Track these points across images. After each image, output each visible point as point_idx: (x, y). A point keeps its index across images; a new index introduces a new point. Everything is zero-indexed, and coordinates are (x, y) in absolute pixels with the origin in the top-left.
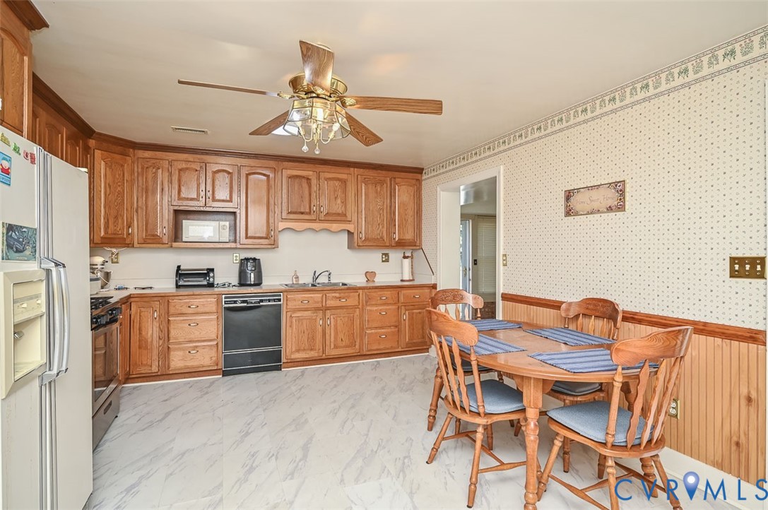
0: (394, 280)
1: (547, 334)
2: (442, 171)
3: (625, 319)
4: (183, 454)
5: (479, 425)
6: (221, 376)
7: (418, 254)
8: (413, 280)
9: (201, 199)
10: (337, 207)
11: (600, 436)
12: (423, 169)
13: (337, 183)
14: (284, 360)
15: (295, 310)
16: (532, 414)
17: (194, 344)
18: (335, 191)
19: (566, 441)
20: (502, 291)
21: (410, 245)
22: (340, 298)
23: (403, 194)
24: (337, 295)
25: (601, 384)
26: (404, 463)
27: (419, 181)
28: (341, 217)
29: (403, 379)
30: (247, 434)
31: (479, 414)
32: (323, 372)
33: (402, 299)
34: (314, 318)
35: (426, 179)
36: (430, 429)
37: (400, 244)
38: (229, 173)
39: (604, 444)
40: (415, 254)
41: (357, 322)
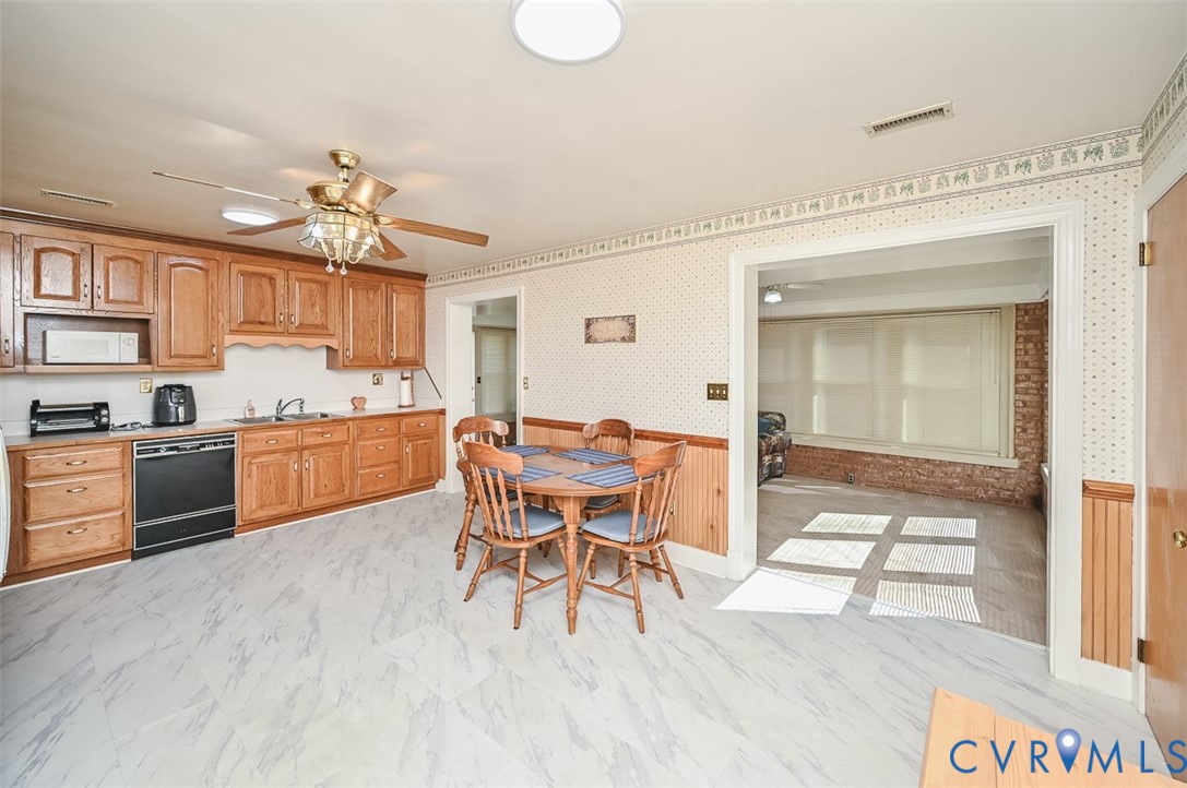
0: (389, 406)
1: (574, 456)
2: (451, 281)
3: (636, 437)
4: (120, 670)
5: (521, 549)
6: (129, 560)
7: (420, 375)
8: (414, 405)
9: (82, 298)
10: (315, 317)
11: (625, 538)
12: (426, 276)
13: (314, 286)
14: (238, 522)
15: (255, 455)
16: (571, 529)
17: (79, 520)
18: (311, 296)
19: (598, 547)
20: (523, 415)
21: (411, 364)
22: (322, 434)
23: (401, 302)
24: (319, 430)
25: (618, 495)
26: (440, 607)
27: (422, 289)
28: (318, 330)
29: (413, 522)
30: (217, 623)
31: (522, 539)
32: (301, 530)
33: (403, 429)
34: (286, 461)
35: (430, 288)
36: (459, 568)
37: (398, 363)
38: (137, 262)
39: (627, 544)
40: (415, 374)
41: (346, 462)
